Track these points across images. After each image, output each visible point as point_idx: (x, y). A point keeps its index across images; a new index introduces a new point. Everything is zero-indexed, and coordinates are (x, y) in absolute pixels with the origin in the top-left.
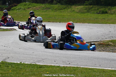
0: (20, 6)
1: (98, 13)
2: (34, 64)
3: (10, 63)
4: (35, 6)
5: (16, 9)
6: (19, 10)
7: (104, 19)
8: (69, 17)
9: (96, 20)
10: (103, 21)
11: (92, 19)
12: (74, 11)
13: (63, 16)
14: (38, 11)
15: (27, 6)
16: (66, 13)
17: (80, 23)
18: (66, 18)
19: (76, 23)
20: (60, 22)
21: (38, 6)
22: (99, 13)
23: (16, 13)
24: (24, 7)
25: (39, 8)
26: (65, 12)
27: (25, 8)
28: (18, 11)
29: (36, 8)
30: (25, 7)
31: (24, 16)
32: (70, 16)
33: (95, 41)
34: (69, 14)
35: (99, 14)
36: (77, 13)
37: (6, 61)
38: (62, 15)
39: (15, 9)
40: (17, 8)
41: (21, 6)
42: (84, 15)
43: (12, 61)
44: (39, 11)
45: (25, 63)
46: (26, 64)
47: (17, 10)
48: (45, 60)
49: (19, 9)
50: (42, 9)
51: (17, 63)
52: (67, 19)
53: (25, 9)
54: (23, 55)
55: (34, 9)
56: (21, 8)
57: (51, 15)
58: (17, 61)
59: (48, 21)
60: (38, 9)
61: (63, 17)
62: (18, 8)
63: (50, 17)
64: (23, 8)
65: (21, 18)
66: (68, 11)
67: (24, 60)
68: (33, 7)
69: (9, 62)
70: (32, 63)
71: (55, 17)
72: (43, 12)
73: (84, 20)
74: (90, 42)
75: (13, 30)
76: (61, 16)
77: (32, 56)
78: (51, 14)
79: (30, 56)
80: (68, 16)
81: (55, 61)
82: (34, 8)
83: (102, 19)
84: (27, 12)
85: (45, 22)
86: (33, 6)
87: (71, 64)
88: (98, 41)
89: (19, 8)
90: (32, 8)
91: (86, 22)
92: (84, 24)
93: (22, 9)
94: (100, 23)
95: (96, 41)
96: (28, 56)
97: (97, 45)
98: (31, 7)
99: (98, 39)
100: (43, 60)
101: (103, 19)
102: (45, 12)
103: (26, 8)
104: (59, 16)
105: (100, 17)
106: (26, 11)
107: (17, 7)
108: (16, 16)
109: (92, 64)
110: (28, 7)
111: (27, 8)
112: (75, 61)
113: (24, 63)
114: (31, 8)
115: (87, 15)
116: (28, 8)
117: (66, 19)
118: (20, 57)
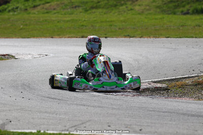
0: (15, 3)
1: (185, 14)
2: (67, 133)
3: (16, 132)
4: (48, 3)
5: (7, 10)
6: (15, 12)
7: (199, 26)
8: (123, 23)
9: (181, 28)
10: (197, 32)
11: (172, 28)
12: (131, 9)
13: (111, 21)
14: (55, 13)
15: (30, 3)
16: (116, 14)
17: (150, 37)
18: (116, 26)
19: (140, 37)
20: (106, 38)
21: (56, 3)
22: (187, 13)
23: (9, 19)
24: (24, 4)
25: (58, 5)
26: (114, 13)
27: (26, 7)
28: (11, 13)
29: (50, 6)
30: (27, 5)
31: (26, 25)
32: (124, 21)
33: (185, 78)
34: (122, 19)
35: (188, 16)
36: (139, 14)
37: (6, 129)
38: (108, 20)
39: (5, 10)
40: (10, 8)
41: (18, 3)
42: (156, 19)
43: (19, 129)
44: (58, 13)
45: (49, 132)
46: (50, 134)
47: (9, 11)
48: (88, 124)
49: (13, 10)
50: (64, 9)
51: (31, 133)
52: (119, 29)
53: (26, 10)
54: (38, 114)
55: (46, 9)
56: (17, 8)
57: (85, 21)
58: (29, 129)
59: (81, 34)
60: (54, 9)
61: (111, 26)
62: (12, 7)
63: (83, 25)
64: (23, 7)
65: (21, 29)
66: (119, 12)
67: (44, 124)
68: (43, 4)
69: (13, 132)
70: (62, 131)
71: (92, 26)
72: (65, 14)
73: (156, 30)
74: (175, 79)
75: (8, 59)
76: (106, 21)
77: (58, 116)
78: (83, 19)
79: (54, 115)
80: (122, 21)
81: (109, 126)
82: (45, 7)
83: (194, 27)
84: (31, 15)
85: (74, 37)
86: (43, 2)
87: (143, 130)
88: (192, 77)
89: (15, 7)
90: (42, 6)
91: (161, 35)
92: (157, 39)
93: (21, 9)
94: (192, 37)
95: (189, 77)
96: (51, 115)
97: (190, 85)
98: (39, 5)
99: (193, 72)
100: (83, 123)
101: (196, 27)
102: (70, 14)
103: (28, 8)
104: (102, 22)
105: (189, 23)
106: (29, 13)
107: (10, 5)
108: (9, 25)
109: (187, 129)
110: (32, 6)
111: (31, 8)
112: (152, 123)
113: (44, 132)
114: (39, 8)
115: (161, 19)
116: (35, 7)
117: (117, 29)
118: (33, 118)
